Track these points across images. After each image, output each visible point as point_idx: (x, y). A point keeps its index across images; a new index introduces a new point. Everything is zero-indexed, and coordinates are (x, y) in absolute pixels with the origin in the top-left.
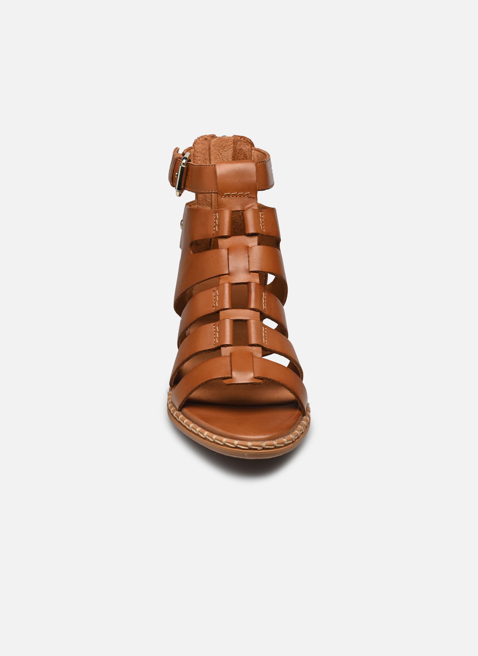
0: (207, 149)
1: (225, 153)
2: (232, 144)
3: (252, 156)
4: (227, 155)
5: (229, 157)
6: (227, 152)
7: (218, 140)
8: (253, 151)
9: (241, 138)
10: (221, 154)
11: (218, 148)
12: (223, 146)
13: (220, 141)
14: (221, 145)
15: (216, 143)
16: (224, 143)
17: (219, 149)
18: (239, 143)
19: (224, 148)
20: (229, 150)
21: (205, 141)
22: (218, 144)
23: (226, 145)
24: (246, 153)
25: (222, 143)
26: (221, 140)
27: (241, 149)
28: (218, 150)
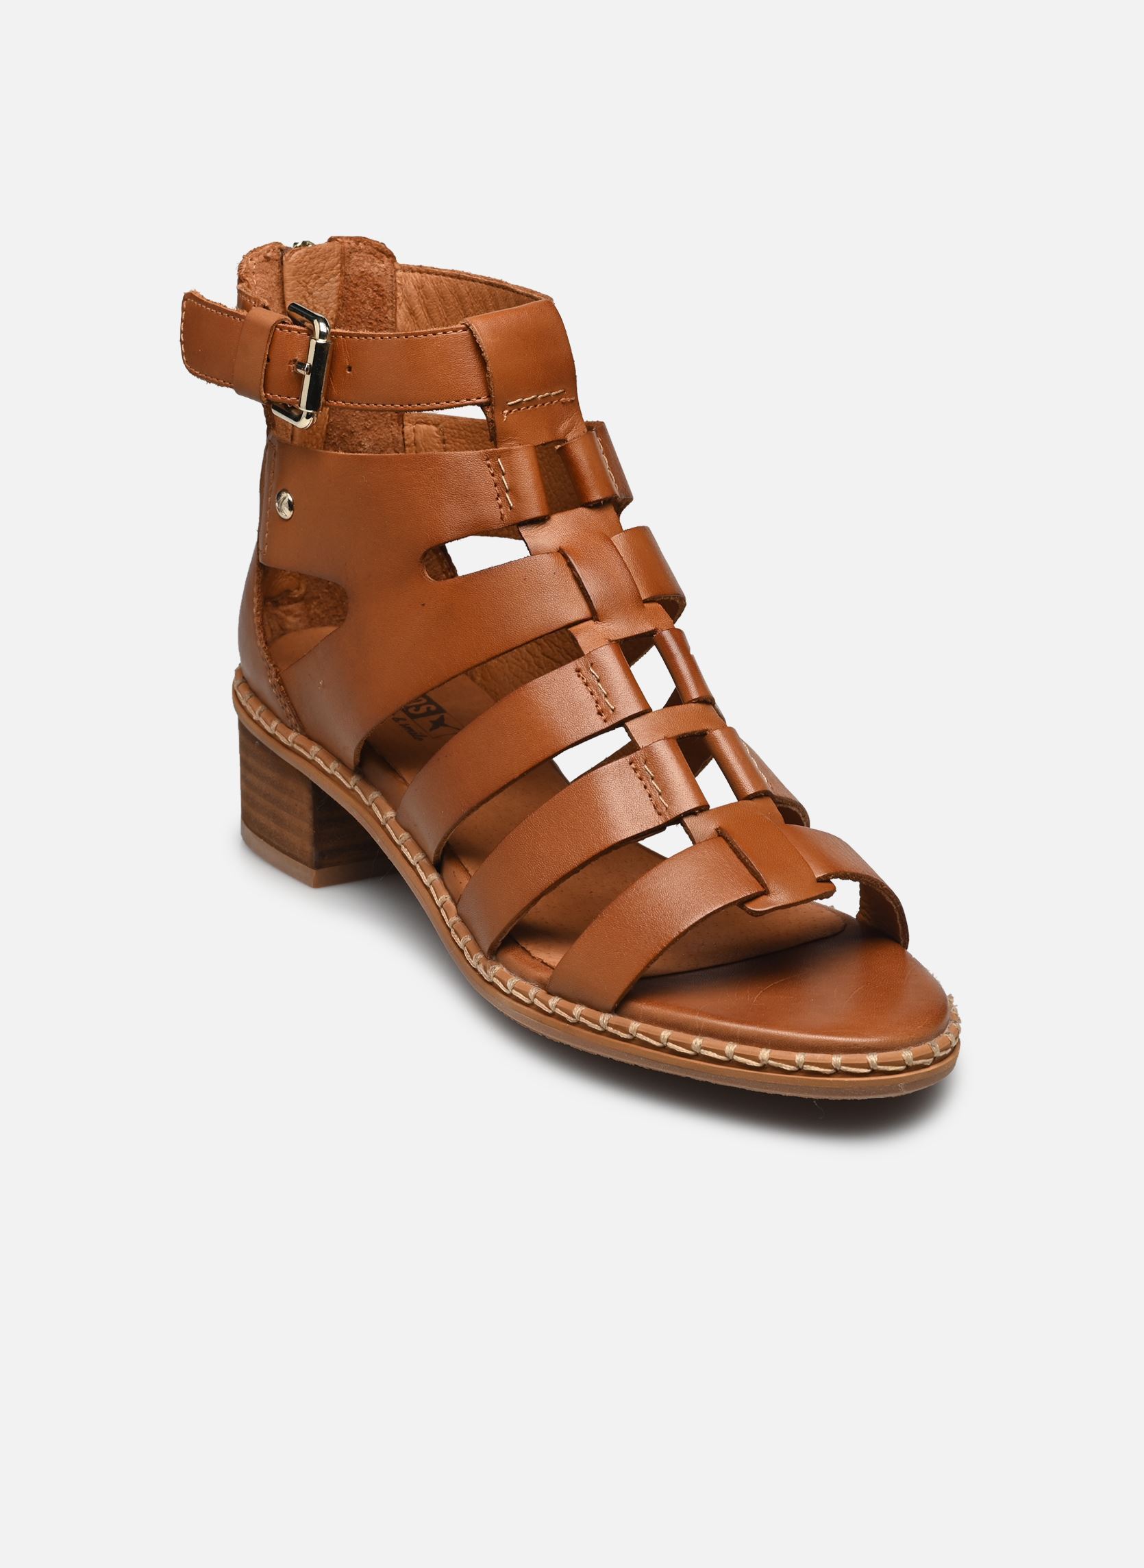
0: (274, 285)
1: (322, 290)
2: (337, 264)
3: (399, 288)
4: (325, 294)
5: (329, 300)
6: (326, 285)
7: (305, 256)
8: (399, 273)
9: (359, 242)
10: (311, 294)
11: (304, 278)
12: (315, 271)
13: (308, 259)
14: (311, 270)
15: (299, 265)
16: (318, 263)
17: (307, 281)
18: (355, 257)
19: (319, 277)
20: (331, 279)
21: (266, 264)
22: (303, 269)
23: (324, 267)
24: (380, 283)
25: (315, 262)
26: (310, 256)
27: (363, 272)
28: (304, 284)
